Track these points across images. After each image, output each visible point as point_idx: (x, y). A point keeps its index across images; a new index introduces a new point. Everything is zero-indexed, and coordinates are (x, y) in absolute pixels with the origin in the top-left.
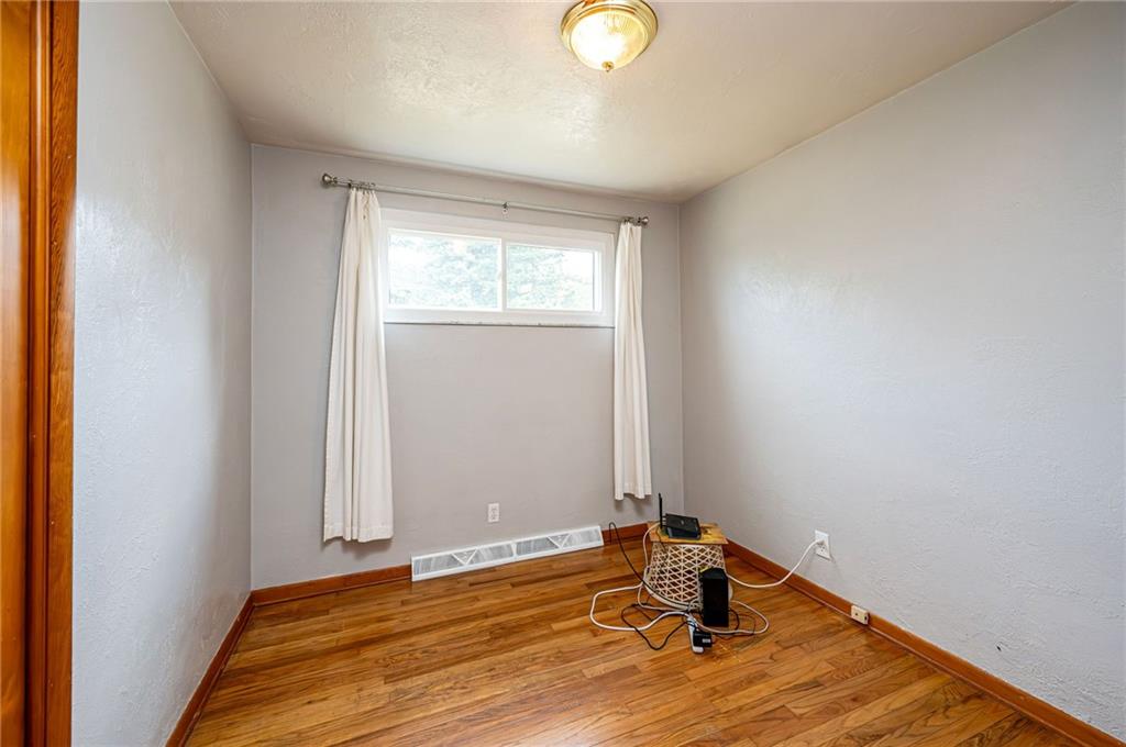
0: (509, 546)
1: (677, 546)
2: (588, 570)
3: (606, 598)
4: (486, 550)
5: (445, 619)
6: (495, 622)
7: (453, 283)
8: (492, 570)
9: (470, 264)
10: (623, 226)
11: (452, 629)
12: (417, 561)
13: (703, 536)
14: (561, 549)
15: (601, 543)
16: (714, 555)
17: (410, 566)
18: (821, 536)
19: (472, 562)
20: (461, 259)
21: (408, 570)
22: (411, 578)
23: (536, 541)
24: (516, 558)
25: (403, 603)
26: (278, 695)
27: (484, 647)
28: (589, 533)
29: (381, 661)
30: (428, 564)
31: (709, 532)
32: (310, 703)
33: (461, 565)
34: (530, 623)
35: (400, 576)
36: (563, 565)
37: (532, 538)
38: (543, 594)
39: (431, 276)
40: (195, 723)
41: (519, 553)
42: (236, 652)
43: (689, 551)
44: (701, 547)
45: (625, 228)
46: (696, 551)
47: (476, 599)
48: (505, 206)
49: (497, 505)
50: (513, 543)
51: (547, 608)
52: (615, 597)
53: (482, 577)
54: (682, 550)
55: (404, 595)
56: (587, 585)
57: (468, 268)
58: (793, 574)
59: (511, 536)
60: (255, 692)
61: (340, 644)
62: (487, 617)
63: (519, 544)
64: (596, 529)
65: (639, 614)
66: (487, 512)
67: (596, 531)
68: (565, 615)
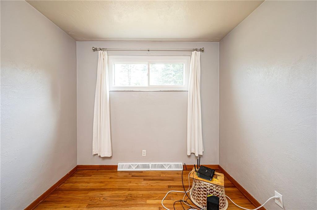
0: (149, 165)
1: (201, 181)
2: (172, 179)
3: (172, 194)
4: (141, 164)
5: (117, 187)
6: (130, 193)
7: (169, 81)
8: (142, 172)
9: (174, 75)
10: (193, 52)
11: (117, 192)
12: (120, 165)
13: (214, 179)
14: (167, 169)
15: (182, 169)
16: (217, 189)
17: (117, 166)
18: (278, 195)
19: (136, 168)
20: (171, 74)
21: (116, 167)
22: (117, 169)
23: (158, 165)
24: (150, 169)
25: (111, 178)
26: (62, 201)
27: (121, 203)
28: (178, 165)
29: (91, 198)
30: (123, 167)
31: (218, 178)
32: (65, 207)
33: (133, 168)
34: (140, 197)
35: (114, 168)
36: (164, 176)
37: (157, 163)
38: (152, 186)
39: (163, 79)
40: (39, 204)
41: (152, 168)
42: (64, 183)
43: (205, 185)
44: (211, 184)
45: (194, 53)
46: (208, 186)
47: (130, 182)
48: (149, 51)
49: (145, 151)
50: (150, 164)
51: (149, 192)
52: (176, 194)
53: (137, 174)
54: (203, 184)
55: (112, 175)
56: (169, 186)
57: (173, 76)
58: (262, 207)
59: (150, 161)
60: (57, 198)
61: (87, 188)
62: (129, 190)
63: (152, 165)
64: (181, 164)
65: (181, 206)
66: (142, 152)
67: (181, 165)
68: (154, 197)
